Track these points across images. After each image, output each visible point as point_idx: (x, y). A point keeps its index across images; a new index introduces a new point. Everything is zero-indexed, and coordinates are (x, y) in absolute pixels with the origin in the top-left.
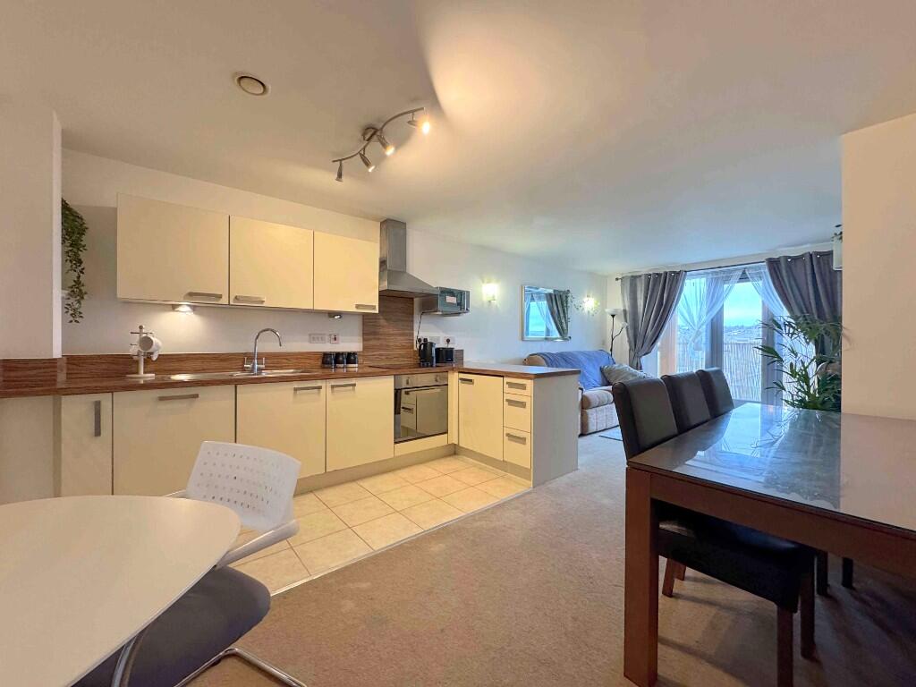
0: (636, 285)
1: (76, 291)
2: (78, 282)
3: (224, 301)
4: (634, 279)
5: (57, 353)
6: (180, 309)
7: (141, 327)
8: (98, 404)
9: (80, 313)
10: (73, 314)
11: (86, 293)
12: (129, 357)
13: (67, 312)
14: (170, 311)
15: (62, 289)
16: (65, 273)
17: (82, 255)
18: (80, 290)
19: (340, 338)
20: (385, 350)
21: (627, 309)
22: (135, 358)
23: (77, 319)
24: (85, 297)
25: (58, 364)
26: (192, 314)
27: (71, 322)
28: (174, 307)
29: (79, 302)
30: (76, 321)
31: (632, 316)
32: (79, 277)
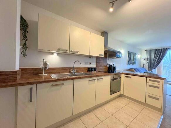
0: (151, 52)
1: (25, 47)
2: (25, 44)
3: (68, 52)
4: (151, 51)
5: (17, 68)
6: (54, 54)
7: (44, 59)
8: (31, 89)
9: (26, 54)
10: (23, 54)
11: (28, 48)
12: (40, 68)
13: (22, 54)
14: (51, 55)
15: (20, 45)
16: (21, 40)
17: (27, 35)
18: (26, 47)
19: (92, 63)
20: (101, 67)
21: (148, 58)
22: (42, 69)
23: (25, 56)
24: (27, 49)
25: (17, 73)
26: (57, 56)
27: (23, 57)
28: (52, 53)
29: (25, 50)
30: (24, 57)
31: (149, 59)
32: (26, 42)
